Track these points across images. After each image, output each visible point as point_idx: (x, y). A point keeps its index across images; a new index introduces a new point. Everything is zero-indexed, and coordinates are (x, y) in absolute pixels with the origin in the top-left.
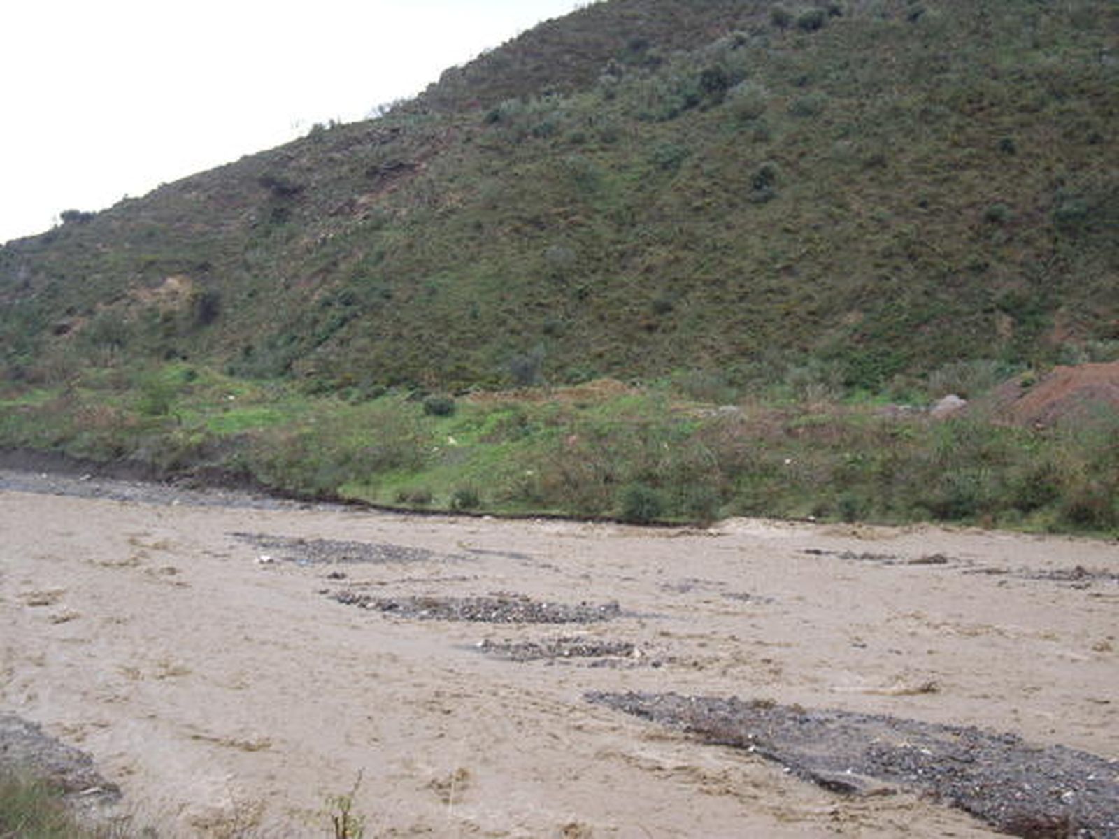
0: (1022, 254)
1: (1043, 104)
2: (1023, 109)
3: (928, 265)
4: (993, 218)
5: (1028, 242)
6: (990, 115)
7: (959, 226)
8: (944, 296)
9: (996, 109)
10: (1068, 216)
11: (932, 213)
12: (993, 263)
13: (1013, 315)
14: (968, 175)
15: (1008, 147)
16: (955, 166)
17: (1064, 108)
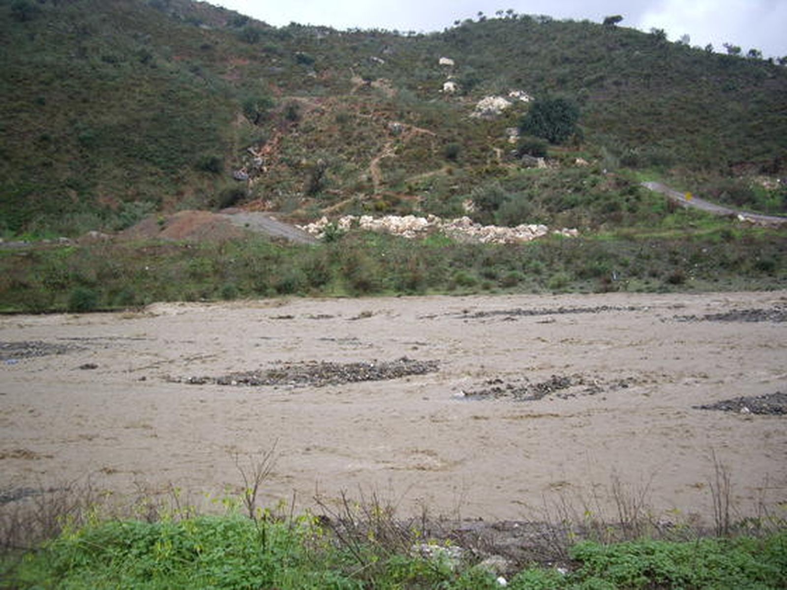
0: (67, 158)
1: (52, 80)
2: (42, 82)
3: (17, 163)
4: (45, 138)
5: (68, 151)
6: (24, 84)
7: (27, 142)
8: (33, 180)
9: (28, 82)
10: (85, 138)
11: (9, 135)
12: (54, 162)
13: (76, 190)
14: (24, 115)
15: (41, 102)
16: (14, 110)
17: (64, 83)
